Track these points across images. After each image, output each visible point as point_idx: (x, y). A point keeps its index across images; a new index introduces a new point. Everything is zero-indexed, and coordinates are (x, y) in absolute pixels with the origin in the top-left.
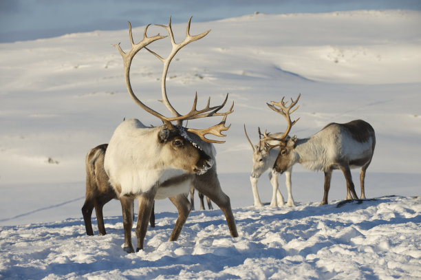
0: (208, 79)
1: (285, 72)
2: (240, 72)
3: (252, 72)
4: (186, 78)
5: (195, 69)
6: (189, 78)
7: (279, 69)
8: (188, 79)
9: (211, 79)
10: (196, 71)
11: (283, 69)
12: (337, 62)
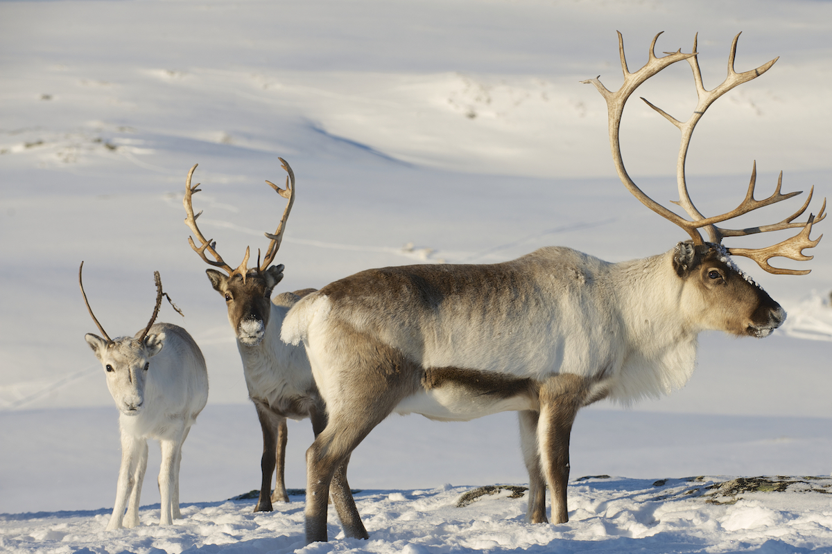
0: (130, 151)
1: (337, 139)
2: (217, 137)
3: (249, 137)
4: (70, 147)
5: (94, 124)
6: (78, 146)
7: (322, 132)
8: (74, 151)
9: (137, 151)
10: (98, 130)
11: (332, 131)
12: (472, 116)
